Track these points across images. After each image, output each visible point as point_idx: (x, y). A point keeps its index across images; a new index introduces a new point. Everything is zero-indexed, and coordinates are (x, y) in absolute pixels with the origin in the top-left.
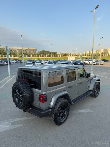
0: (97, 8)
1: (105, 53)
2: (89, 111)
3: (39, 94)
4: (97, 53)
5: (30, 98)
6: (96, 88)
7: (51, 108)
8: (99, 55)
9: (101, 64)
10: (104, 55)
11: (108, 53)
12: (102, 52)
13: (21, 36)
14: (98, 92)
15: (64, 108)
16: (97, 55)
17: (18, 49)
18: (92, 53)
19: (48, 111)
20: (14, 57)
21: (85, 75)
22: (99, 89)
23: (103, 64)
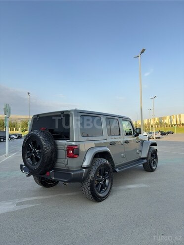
0: (142, 52)
1: (161, 124)
2: (143, 185)
3: (66, 146)
4: (149, 124)
5: (52, 153)
6: (152, 156)
7: (84, 168)
8: (152, 126)
9: (156, 138)
10: (159, 126)
11: (165, 123)
12: (157, 122)
13: (29, 94)
14: (155, 163)
15: (104, 175)
16: (149, 127)
17: (19, 119)
18: (140, 123)
19: (81, 172)
20: (13, 130)
21: (134, 133)
22: (156, 158)
23: (159, 138)
